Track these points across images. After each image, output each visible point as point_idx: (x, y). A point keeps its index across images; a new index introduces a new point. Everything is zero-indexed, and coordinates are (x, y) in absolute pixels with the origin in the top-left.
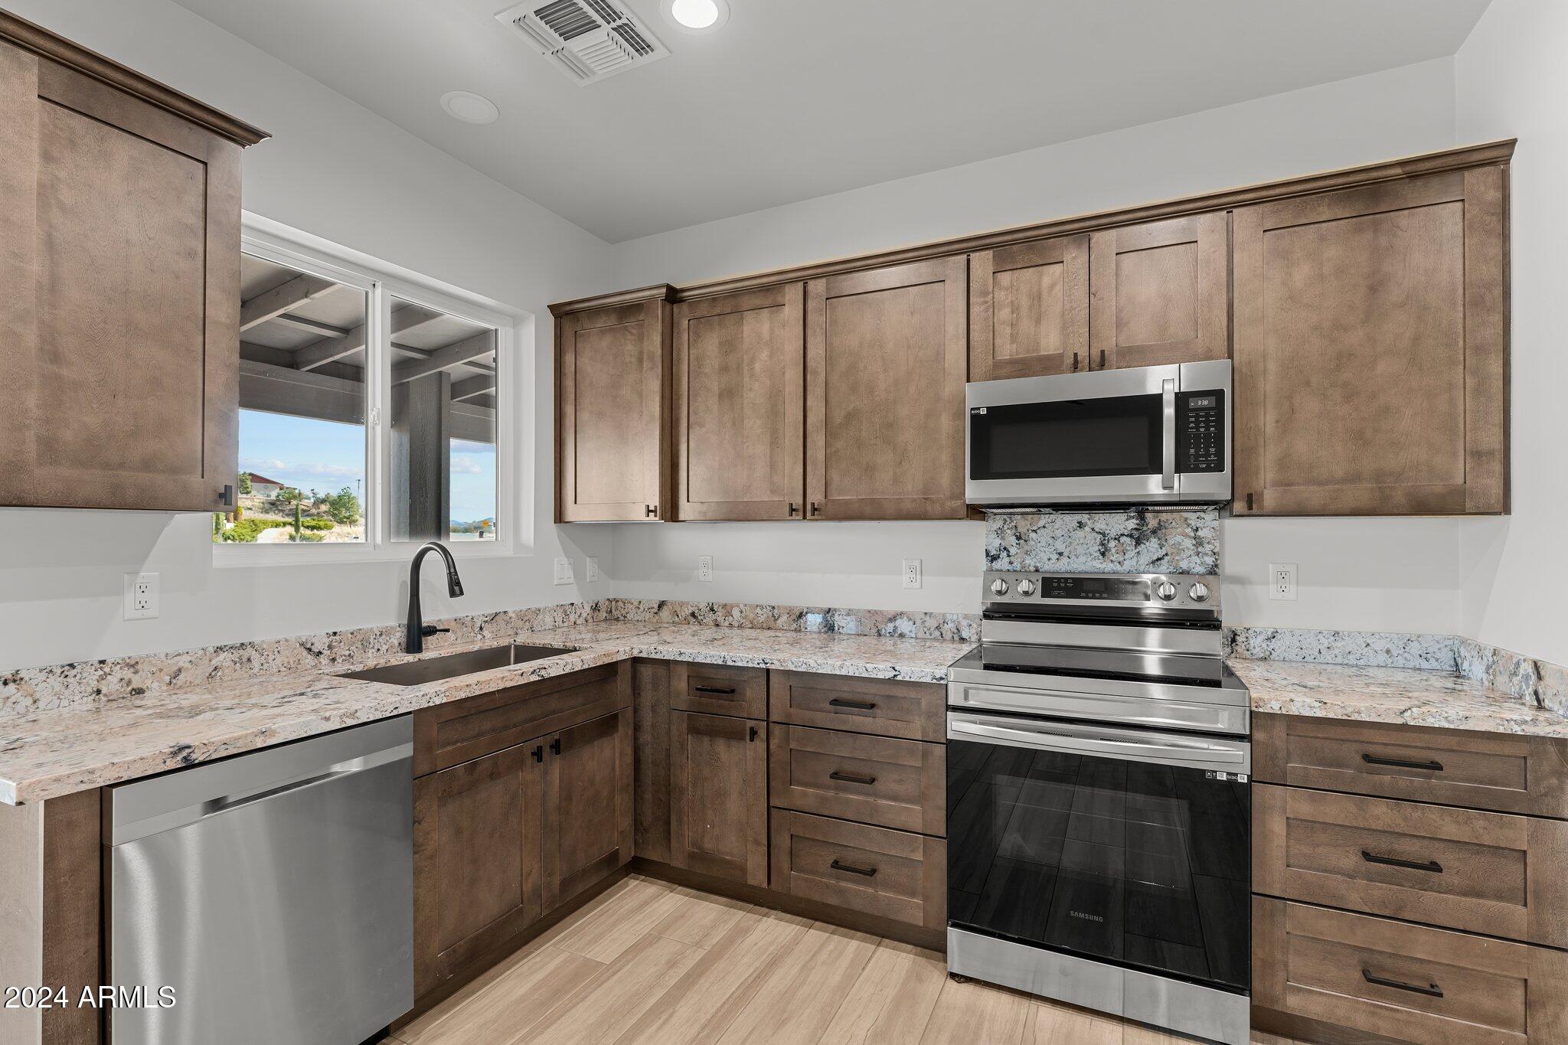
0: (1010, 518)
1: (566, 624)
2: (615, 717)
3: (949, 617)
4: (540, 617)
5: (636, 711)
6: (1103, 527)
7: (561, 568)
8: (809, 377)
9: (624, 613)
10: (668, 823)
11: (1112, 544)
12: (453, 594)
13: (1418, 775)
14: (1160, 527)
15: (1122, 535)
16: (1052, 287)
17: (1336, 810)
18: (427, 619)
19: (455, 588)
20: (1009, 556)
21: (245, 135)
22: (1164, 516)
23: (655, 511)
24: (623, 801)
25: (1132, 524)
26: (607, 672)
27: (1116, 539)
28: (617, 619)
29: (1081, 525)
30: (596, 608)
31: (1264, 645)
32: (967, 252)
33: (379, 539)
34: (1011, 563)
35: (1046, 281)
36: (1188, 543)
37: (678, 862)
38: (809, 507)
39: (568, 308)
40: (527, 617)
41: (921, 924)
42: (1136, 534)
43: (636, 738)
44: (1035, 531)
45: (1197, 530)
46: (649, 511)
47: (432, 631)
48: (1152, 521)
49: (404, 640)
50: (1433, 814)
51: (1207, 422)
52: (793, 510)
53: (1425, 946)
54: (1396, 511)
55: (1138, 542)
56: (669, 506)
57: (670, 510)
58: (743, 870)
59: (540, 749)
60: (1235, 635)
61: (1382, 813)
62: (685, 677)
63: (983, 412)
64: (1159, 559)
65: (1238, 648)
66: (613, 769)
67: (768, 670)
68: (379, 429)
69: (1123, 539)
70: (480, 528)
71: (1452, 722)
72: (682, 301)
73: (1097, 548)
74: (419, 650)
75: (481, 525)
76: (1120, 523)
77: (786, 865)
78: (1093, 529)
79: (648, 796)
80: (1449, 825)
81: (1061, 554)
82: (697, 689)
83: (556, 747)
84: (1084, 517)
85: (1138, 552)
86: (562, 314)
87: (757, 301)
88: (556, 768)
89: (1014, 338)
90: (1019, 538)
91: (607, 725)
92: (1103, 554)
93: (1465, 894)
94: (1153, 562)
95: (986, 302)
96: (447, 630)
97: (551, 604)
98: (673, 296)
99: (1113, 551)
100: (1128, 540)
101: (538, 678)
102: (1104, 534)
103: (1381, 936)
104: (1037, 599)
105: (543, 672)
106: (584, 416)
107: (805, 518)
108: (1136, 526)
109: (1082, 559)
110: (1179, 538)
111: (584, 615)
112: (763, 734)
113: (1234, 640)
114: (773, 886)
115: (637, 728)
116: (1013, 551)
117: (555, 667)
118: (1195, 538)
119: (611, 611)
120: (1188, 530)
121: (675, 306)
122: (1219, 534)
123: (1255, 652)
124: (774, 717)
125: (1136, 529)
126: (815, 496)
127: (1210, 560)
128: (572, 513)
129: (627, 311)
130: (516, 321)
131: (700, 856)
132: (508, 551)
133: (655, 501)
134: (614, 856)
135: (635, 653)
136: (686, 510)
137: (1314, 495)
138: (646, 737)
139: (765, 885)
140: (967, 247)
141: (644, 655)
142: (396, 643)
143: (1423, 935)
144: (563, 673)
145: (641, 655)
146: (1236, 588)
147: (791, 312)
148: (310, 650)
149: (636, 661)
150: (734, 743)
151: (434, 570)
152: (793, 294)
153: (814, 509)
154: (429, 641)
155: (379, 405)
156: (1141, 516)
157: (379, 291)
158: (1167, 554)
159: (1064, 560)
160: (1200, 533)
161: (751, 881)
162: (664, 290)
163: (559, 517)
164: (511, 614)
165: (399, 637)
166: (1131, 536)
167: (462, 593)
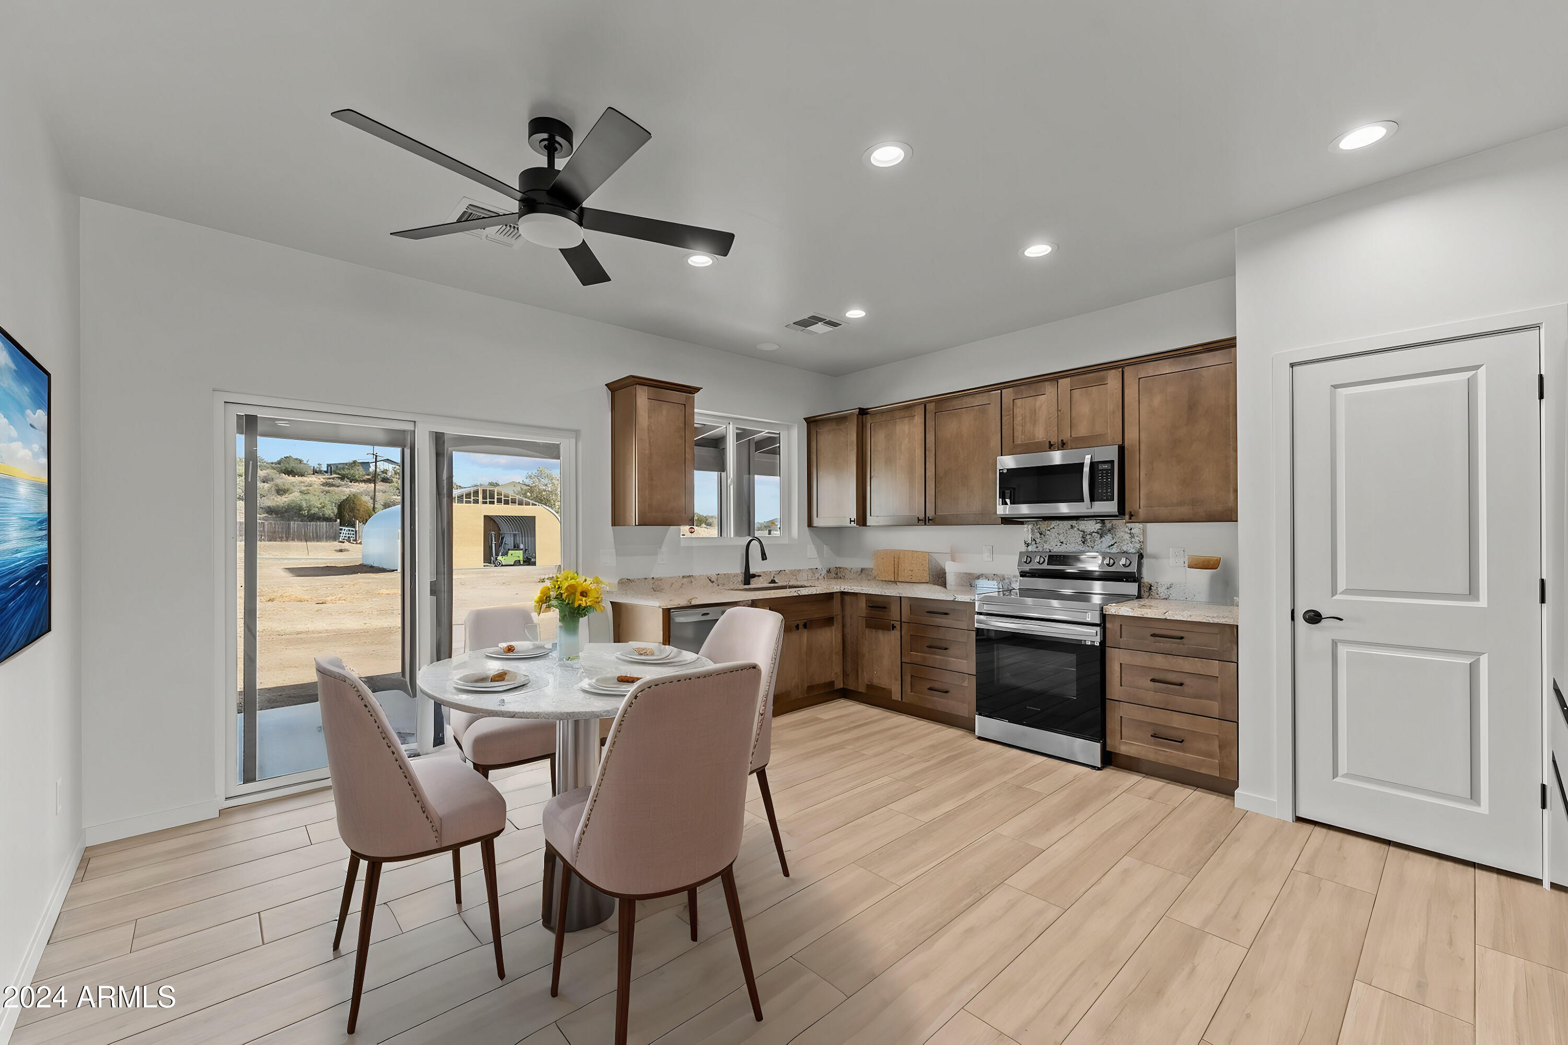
0: (1036, 523)
1: (813, 578)
2: (832, 619)
3: (1006, 576)
4: (801, 573)
5: (843, 617)
6: (1084, 528)
7: (811, 550)
8: (927, 452)
9: (844, 575)
10: (857, 672)
11: (1088, 537)
12: (763, 559)
13: (1175, 643)
14: (1112, 528)
15: (1094, 532)
16: (1041, 406)
17: (1141, 659)
18: (752, 571)
19: (764, 557)
20: (1036, 544)
21: (695, 390)
22: (1115, 522)
23: (854, 521)
24: (837, 659)
25: (1098, 526)
26: (829, 596)
27: (1090, 534)
28: (840, 578)
29: (1072, 527)
30: (829, 571)
31: (1166, 592)
32: (1001, 389)
33: (732, 536)
34: (1037, 547)
35: (1038, 404)
36: (1127, 536)
37: (862, 689)
38: (927, 518)
39: (813, 419)
40: (795, 573)
41: (967, 716)
42: (1100, 532)
43: (843, 631)
44: (1049, 530)
45: (1131, 529)
46: (851, 521)
47: (754, 576)
48: (1108, 525)
49: (743, 579)
50: (1180, 660)
51: (1107, 476)
52: (920, 520)
53: (1178, 722)
54: (1200, 520)
55: (1101, 537)
56: (861, 519)
57: (862, 520)
58: (890, 692)
59: (798, 625)
60: (1151, 586)
61: (1160, 661)
62: (864, 602)
63: (1005, 471)
64: (1112, 545)
65: (1152, 593)
66: (832, 643)
67: (901, 597)
68: (732, 487)
69: (1094, 534)
70: (769, 527)
71: (1184, 617)
72: (867, 413)
73: (1080, 539)
74: (749, 584)
75: (770, 525)
76: (1092, 526)
77: (909, 690)
78: (1078, 529)
79: (849, 659)
80: (1188, 665)
81: (1062, 543)
82: (869, 606)
83: (805, 626)
84: (1074, 523)
85: (1102, 542)
86: (812, 423)
87: (903, 413)
88: (805, 635)
89: (1023, 432)
90: (1041, 534)
91: (829, 621)
92: (1083, 542)
93: (1195, 698)
94: (1109, 547)
95: (1010, 415)
96: (760, 576)
97: (807, 568)
98: (863, 412)
99: (1089, 541)
100: (1096, 534)
101: (797, 595)
102: (1084, 532)
103: (1160, 717)
104: (1045, 566)
105: (799, 592)
106: (820, 474)
107: (925, 524)
108: (1100, 527)
109: (1073, 545)
110: (1122, 534)
111: (823, 575)
112: (898, 627)
113: (1150, 589)
114: (903, 700)
115: (843, 626)
116: (1038, 541)
117: (804, 592)
118: (1130, 534)
119: (837, 574)
120: (1127, 530)
121: (864, 416)
122: (1144, 532)
123: (1161, 595)
124: (903, 620)
125: (1100, 529)
126: (930, 514)
127: (1138, 546)
128: (817, 522)
129: (840, 420)
130: (788, 428)
131: (870, 687)
132: (786, 541)
133: (854, 517)
134: (832, 683)
135: (842, 590)
136: (870, 521)
137: (1164, 511)
138: (848, 630)
139: (900, 700)
140: (1001, 386)
141: (846, 590)
142: (740, 581)
143: (1176, 716)
144: (807, 594)
145: (844, 591)
146: (1153, 560)
147: (918, 419)
148: (710, 580)
149: (843, 594)
150: (886, 632)
151: (755, 548)
152: (919, 411)
153: (929, 520)
154: (753, 581)
155: (732, 476)
156: (1103, 522)
157: (731, 426)
158: (1116, 543)
159: (1064, 546)
160: (1132, 531)
161: (894, 698)
162: (858, 410)
163: (810, 524)
164: (787, 571)
165: (741, 578)
166: (1097, 533)
167: (766, 559)
